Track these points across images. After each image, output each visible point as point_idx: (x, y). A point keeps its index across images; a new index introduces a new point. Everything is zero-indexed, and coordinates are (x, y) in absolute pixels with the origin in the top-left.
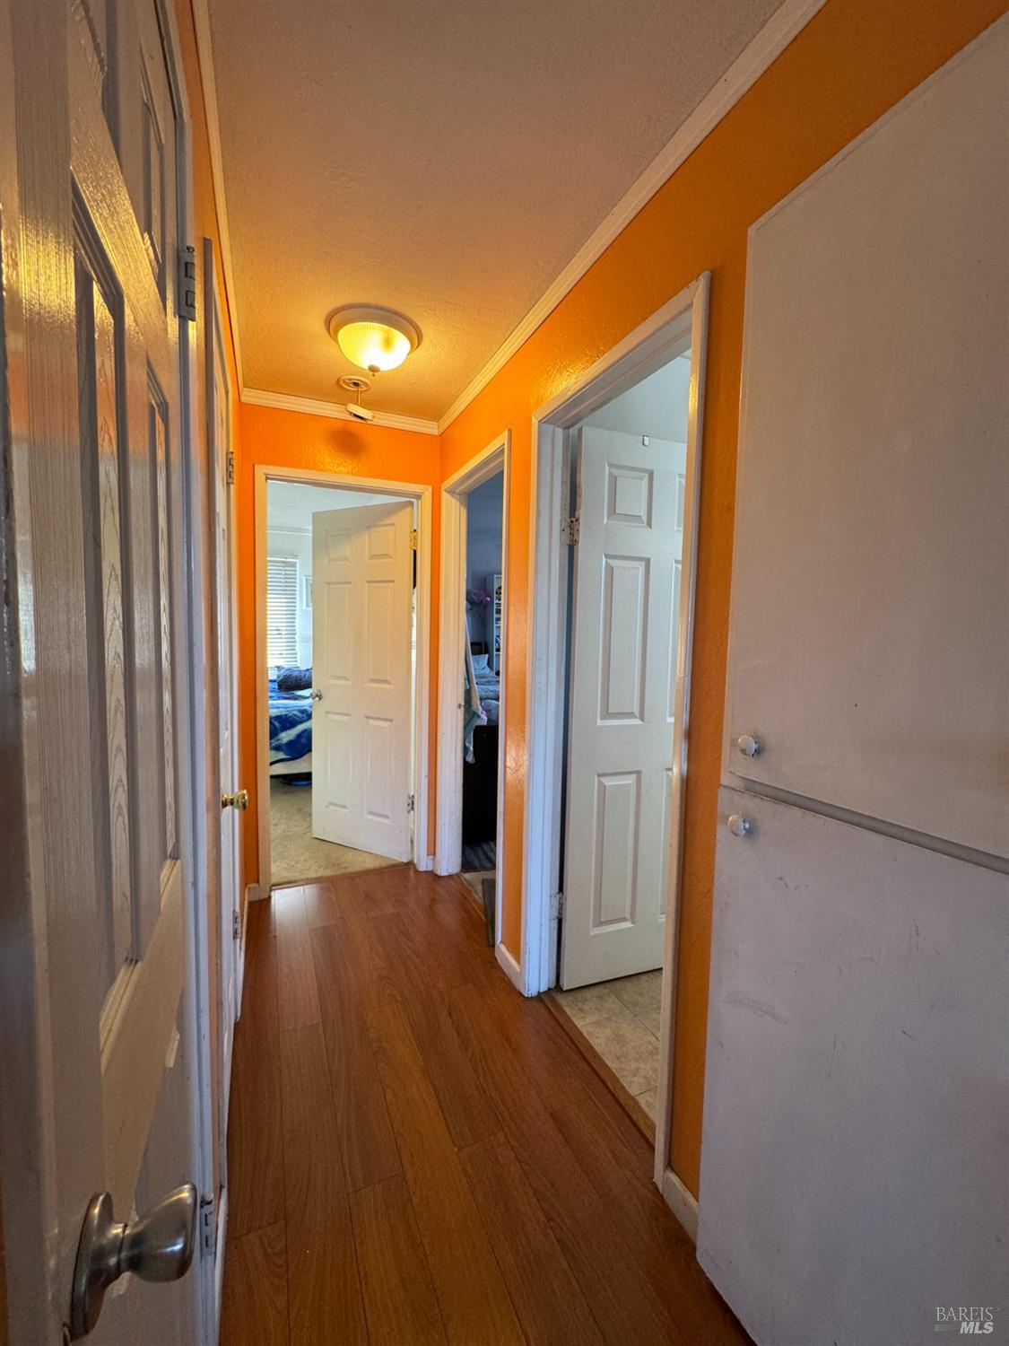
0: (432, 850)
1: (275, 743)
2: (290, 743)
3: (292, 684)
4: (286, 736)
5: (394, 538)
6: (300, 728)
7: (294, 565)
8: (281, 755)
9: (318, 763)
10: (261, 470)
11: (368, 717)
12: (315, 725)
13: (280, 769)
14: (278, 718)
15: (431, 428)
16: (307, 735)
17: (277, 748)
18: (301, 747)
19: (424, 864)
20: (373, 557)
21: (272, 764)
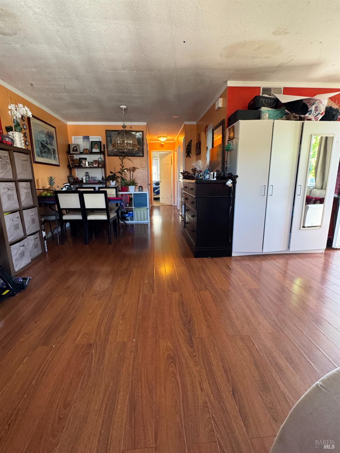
0: (174, 203)
1: (154, 192)
2: (157, 192)
3: (158, 184)
4: (156, 191)
5: (169, 157)
6: (158, 189)
7: (158, 159)
8: (155, 194)
9: (161, 196)
10: (151, 151)
11: (166, 184)
12: (160, 189)
13: (155, 197)
14: (155, 188)
15: (173, 142)
16: (159, 190)
17: (155, 193)
18: (158, 193)
19: (173, 205)
20: (167, 160)
21: (154, 195)
